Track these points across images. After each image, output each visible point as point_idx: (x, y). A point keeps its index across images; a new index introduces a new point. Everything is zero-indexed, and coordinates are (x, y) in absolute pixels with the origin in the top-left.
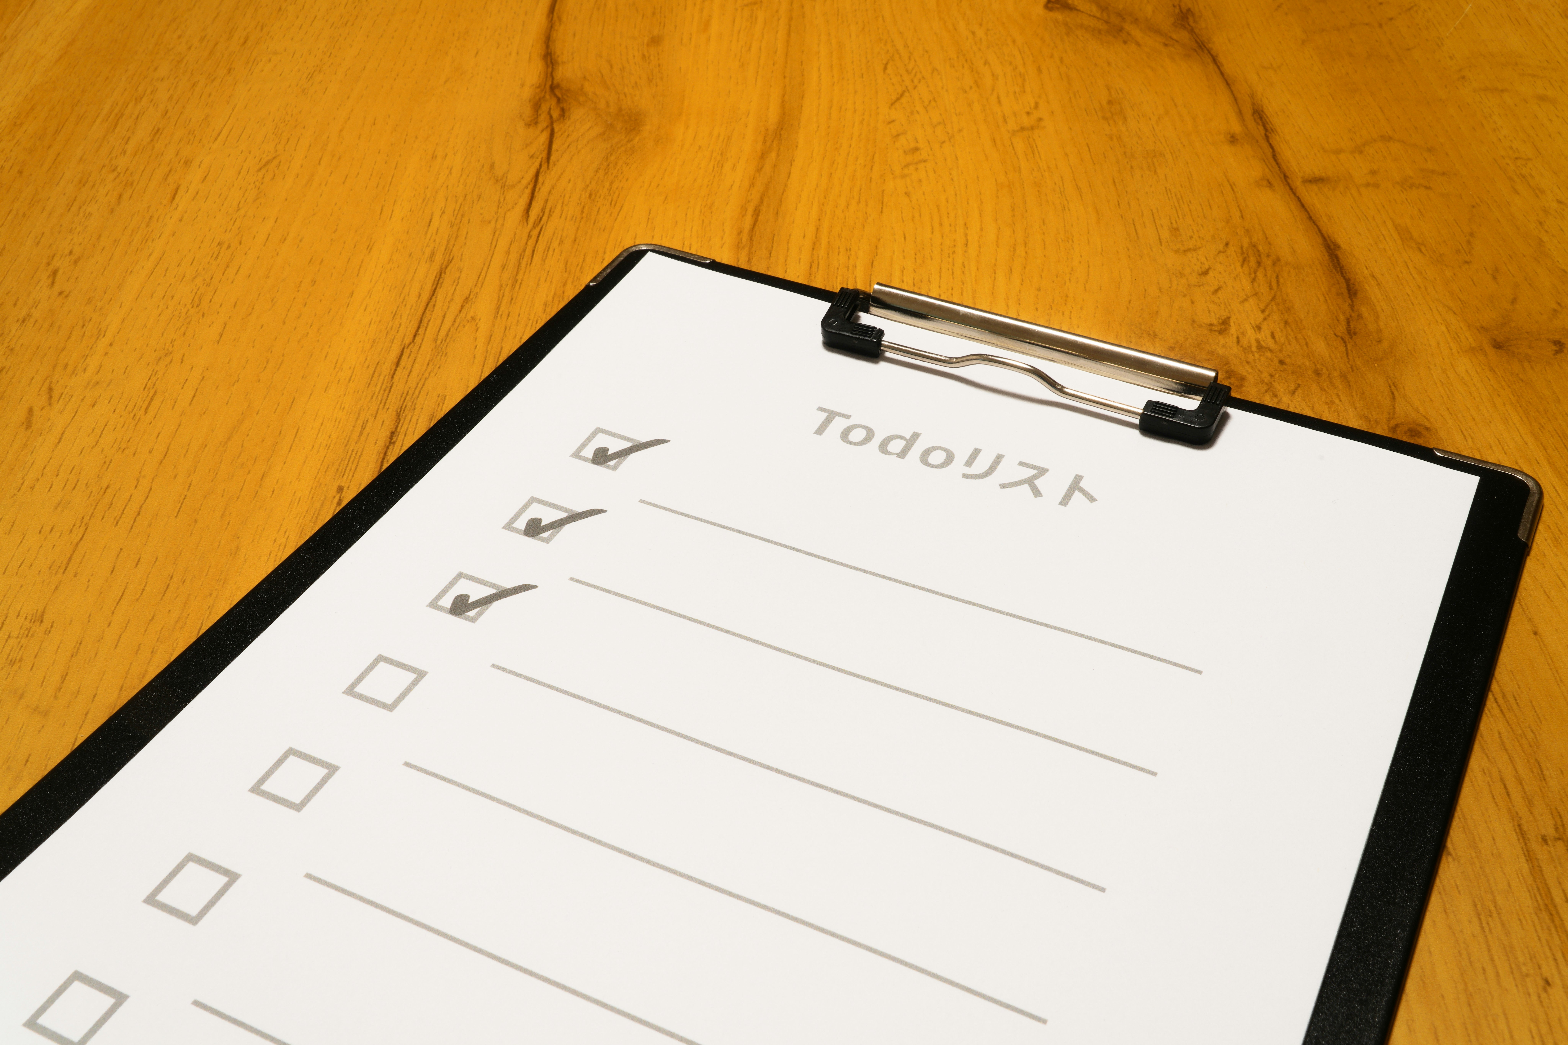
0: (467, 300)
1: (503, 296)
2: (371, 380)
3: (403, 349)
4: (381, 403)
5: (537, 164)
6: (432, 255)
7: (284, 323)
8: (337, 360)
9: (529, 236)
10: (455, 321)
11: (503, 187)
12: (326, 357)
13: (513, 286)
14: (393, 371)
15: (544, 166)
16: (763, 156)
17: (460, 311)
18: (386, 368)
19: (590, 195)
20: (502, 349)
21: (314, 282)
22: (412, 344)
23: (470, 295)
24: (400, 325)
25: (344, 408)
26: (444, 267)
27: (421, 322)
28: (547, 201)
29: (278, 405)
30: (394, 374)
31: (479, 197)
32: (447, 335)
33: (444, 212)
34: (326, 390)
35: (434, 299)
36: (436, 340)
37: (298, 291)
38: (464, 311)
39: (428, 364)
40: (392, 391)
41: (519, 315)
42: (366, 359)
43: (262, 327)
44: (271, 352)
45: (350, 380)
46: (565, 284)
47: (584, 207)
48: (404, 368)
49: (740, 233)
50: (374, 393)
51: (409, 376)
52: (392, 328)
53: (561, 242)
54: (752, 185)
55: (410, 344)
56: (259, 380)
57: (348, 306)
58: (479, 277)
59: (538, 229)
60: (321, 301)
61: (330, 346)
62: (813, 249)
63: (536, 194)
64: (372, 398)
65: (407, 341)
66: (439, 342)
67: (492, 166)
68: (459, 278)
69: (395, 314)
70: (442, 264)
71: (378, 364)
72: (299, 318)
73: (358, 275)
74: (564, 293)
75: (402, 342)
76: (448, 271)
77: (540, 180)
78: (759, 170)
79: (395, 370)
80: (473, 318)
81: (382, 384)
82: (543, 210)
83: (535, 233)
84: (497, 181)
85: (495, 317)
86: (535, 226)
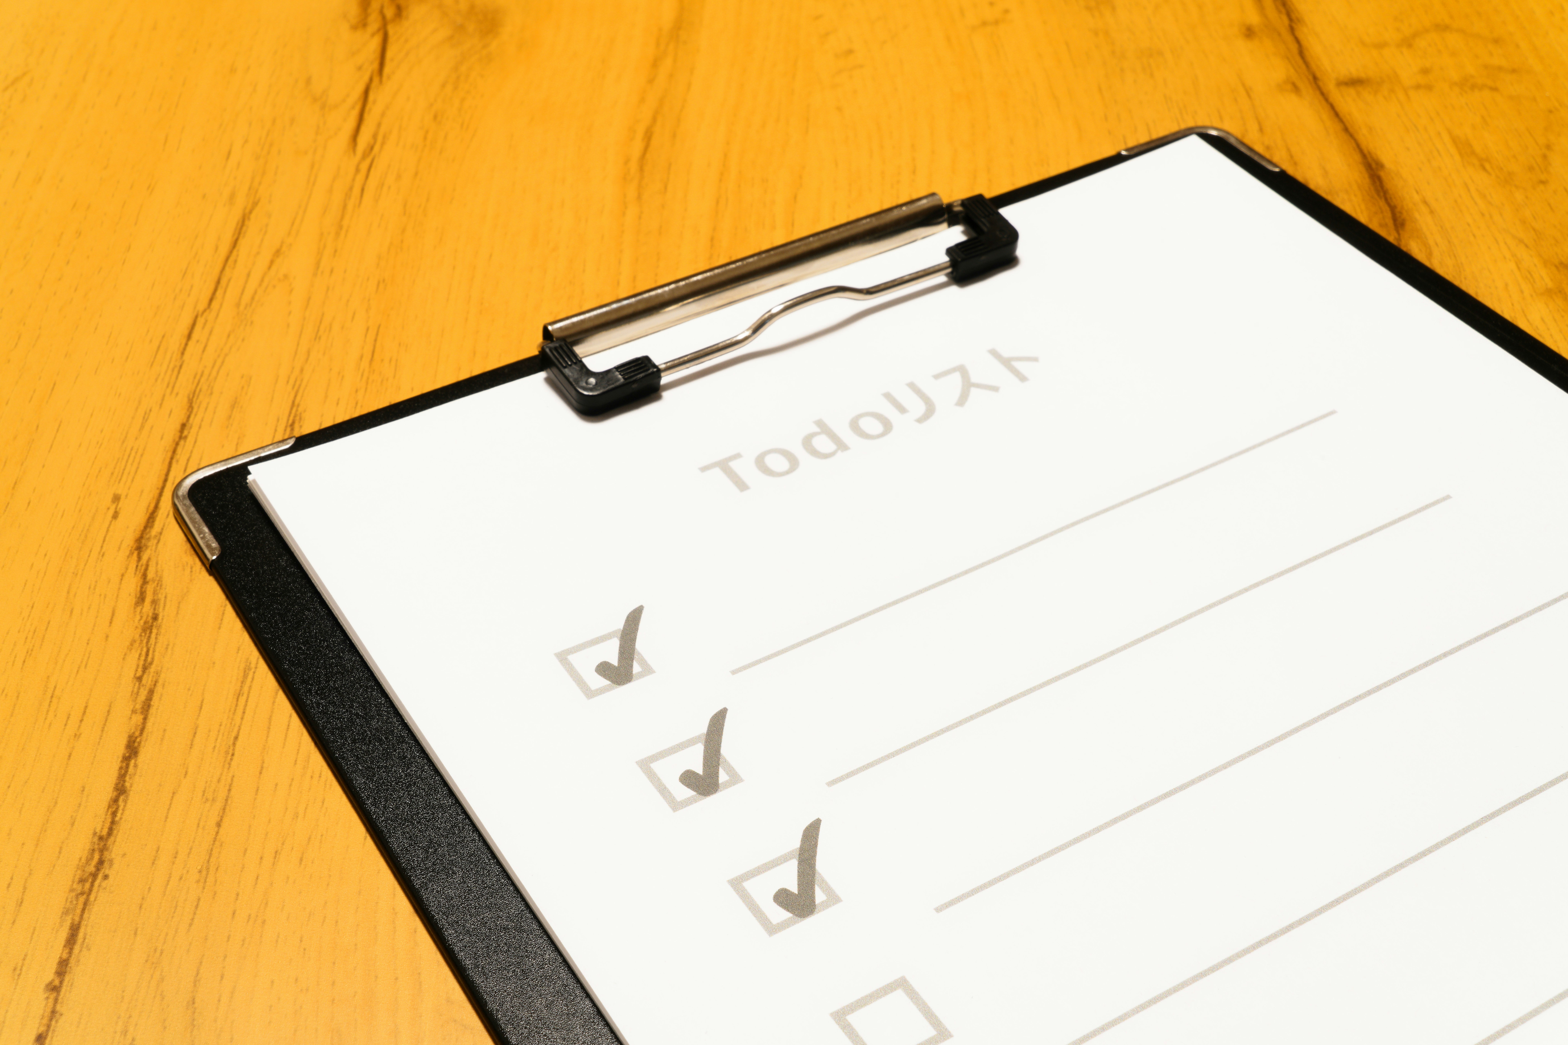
0: (278, 253)
1: (325, 247)
2: (155, 357)
3: (196, 317)
4: (168, 387)
5: (366, 78)
6: (232, 197)
7: (41, 286)
8: (111, 333)
9: (358, 170)
10: (262, 280)
11: (323, 107)
12: (96, 329)
13: (338, 234)
14: (183, 345)
15: (376, 80)
16: (655, 64)
17: (270, 267)
18: (175, 341)
19: (435, 117)
20: (323, 314)
21: (79, 233)
22: (208, 311)
23: (281, 246)
24: (192, 287)
25: (120, 395)
26: (247, 211)
27: (218, 282)
28: (379, 125)
29: (34, 391)
30: (184, 349)
31: (292, 121)
32: (253, 298)
33: (246, 141)
34: (96, 372)
35: (235, 252)
36: (238, 305)
37: (59, 245)
38: (274, 268)
39: (229, 336)
40: (182, 371)
41: (345, 271)
42: (148, 331)
43: (12, 292)
44: (24, 324)
45: (127, 358)
46: (404, 230)
47: (427, 132)
48: (198, 341)
49: (627, 162)
50: (159, 375)
51: (204, 351)
52: (181, 290)
53: (399, 177)
54: (642, 100)
55: (205, 311)
56: (9, 361)
57: (124, 263)
58: (293, 224)
59: (368, 161)
60: (88, 257)
61: (100, 316)
62: (720, 180)
63: (366, 116)
64: (156, 380)
65: (201, 307)
66: (242, 307)
67: (308, 81)
68: (267, 225)
69: (185, 273)
70: (245, 208)
71: (163, 337)
72: (60, 279)
73: (136, 224)
74: (402, 242)
75: (195, 308)
76: (253, 216)
77: (371, 98)
78: (651, 81)
79: (186, 344)
80: (286, 276)
81: (170, 362)
82: (375, 136)
83: (364, 166)
84: (315, 100)
85: (315, 275)
86: (364, 156)
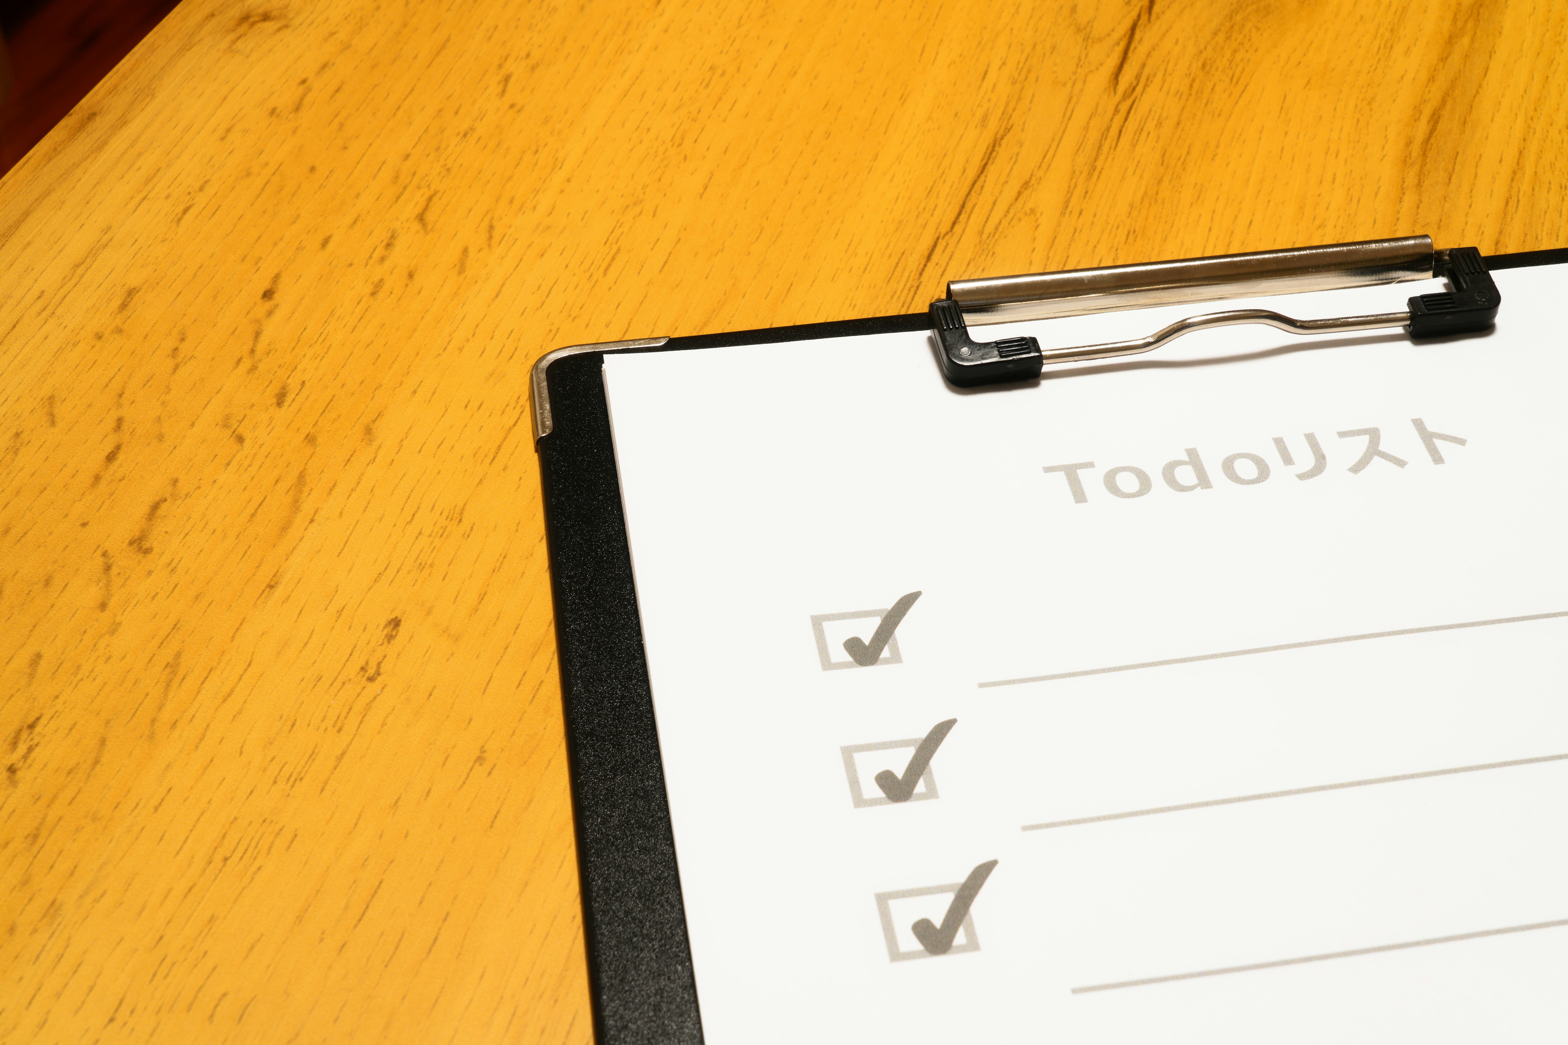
0: (1026, 185)
1: (1075, 186)
2: (893, 274)
3: (938, 239)
4: (903, 306)
5: (1134, 14)
6: (985, 119)
7: (786, 183)
8: (851, 241)
9: (1117, 111)
10: (1008, 211)
11: (1086, 39)
12: (837, 234)
13: (1090, 175)
14: (922, 266)
15: (1144, 18)
16: (1451, 41)
17: (1016, 200)
18: (914, 261)
19: (1204, 66)
20: (1068, 257)
21: (828, 134)
22: (950, 234)
23: (1031, 179)
24: (936, 206)
25: (855, 306)
26: (999, 136)
27: (963, 206)
28: (1144, 65)
29: (771, 289)
30: (923, 270)
31: (1053, 48)
32: (997, 229)
33: (1004, 64)
34: (833, 279)
35: (982, 178)
36: (981, 233)
37: (807, 143)
38: (1021, 200)
39: (969, 264)
40: (919, 292)
41: (1095, 216)
42: (888, 245)
43: (758, 183)
44: (767, 218)
45: (865, 270)
46: (1160, 182)
47: (1194, 80)
48: (937, 264)
49: (1409, 143)
50: (895, 292)
51: (942, 275)
52: (924, 209)
53: (1159, 124)
54: (1432, 79)
55: (947, 233)
56: (749, 253)
57: (869, 172)
58: (1044, 157)
59: (1129, 102)
60: (835, 160)
61: (842, 222)
62: (1512, 180)
63: (1130, 54)
64: (892, 298)
65: (943, 229)
66: (985, 236)
67: (1073, 9)
68: (1018, 154)
69: (930, 191)
70: (997, 132)
71: (903, 254)
72: (805, 178)
73: (885, 133)
74: (1157, 193)
75: (937, 229)
76: (1004, 142)
77: (1137, 36)
78: (1444, 59)
79: (925, 265)
80: (1032, 211)
81: (907, 282)
82: (1138, 77)
83: (1124, 107)
84: (1079, 30)
85: (1063, 214)
86: (1125, 97)
